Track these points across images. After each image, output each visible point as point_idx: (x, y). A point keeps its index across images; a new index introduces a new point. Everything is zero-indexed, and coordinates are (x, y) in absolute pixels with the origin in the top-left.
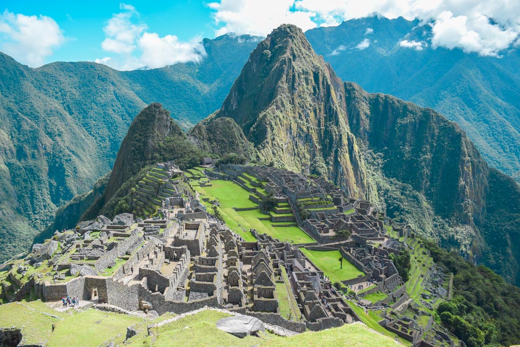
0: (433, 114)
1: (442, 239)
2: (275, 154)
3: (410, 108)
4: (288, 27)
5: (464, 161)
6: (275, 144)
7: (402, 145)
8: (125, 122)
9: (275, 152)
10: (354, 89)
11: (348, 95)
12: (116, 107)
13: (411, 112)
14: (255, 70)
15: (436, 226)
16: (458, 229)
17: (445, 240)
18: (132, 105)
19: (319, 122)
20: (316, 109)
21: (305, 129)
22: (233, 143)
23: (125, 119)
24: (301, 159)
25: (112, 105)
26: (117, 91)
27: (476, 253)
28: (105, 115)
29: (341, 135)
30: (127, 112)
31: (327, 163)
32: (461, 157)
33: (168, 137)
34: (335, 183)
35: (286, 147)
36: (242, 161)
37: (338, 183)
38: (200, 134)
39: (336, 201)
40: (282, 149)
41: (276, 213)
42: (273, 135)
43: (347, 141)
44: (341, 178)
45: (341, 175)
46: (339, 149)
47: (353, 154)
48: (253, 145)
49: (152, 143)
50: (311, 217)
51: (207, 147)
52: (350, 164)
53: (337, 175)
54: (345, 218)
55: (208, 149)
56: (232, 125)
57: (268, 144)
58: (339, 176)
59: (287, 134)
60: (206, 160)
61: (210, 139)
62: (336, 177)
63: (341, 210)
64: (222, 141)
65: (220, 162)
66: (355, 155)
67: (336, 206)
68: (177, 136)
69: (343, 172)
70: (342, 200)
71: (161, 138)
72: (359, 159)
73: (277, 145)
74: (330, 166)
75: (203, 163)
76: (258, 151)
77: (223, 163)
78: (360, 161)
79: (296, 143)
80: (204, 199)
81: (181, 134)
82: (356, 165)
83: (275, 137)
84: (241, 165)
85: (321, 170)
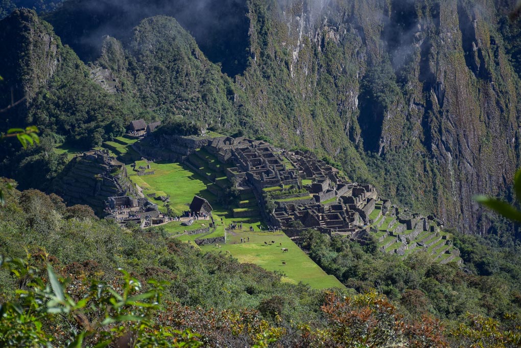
6: (268, 57)
9: (270, 72)
22: (177, 72)
24: (335, 77)
31: (402, 81)
33: (56, 78)
34: (426, 124)
35: (295, 54)
36: (195, 131)
37: (434, 126)
38: (112, 60)
39: (316, 188)
40: (287, 64)
41: (238, 207)
42: (263, 34)
43: (455, 16)
44: (441, 113)
45: (441, 104)
46: (432, 41)
47: (475, 48)
48: (220, 69)
49: (30, 94)
50: (279, 209)
51: (128, 84)
52: (465, 76)
53: (429, 106)
54: (320, 209)
55: (131, 90)
56: (173, 33)
57: (253, 58)
58: (436, 107)
59: (297, 24)
60: (137, 124)
61: (131, 68)
62: (426, 112)
63: (317, 199)
64: (156, 68)
65: (161, 131)
66: (479, 50)
67: (311, 195)
68: (71, 72)
69: (443, 96)
70: (325, 187)
71: (44, 82)
72: (492, 58)
73: (273, 56)
74: (410, 86)
75: (130, 128)
76: (230, 80)
77: (166, 133)
78: (497, 64)
79: (323, 40)
80: (150, 195)
81: (77, 67)
82: (483, 74)
83: (270, 39)
84: (195, 138)
85: (387, 98)
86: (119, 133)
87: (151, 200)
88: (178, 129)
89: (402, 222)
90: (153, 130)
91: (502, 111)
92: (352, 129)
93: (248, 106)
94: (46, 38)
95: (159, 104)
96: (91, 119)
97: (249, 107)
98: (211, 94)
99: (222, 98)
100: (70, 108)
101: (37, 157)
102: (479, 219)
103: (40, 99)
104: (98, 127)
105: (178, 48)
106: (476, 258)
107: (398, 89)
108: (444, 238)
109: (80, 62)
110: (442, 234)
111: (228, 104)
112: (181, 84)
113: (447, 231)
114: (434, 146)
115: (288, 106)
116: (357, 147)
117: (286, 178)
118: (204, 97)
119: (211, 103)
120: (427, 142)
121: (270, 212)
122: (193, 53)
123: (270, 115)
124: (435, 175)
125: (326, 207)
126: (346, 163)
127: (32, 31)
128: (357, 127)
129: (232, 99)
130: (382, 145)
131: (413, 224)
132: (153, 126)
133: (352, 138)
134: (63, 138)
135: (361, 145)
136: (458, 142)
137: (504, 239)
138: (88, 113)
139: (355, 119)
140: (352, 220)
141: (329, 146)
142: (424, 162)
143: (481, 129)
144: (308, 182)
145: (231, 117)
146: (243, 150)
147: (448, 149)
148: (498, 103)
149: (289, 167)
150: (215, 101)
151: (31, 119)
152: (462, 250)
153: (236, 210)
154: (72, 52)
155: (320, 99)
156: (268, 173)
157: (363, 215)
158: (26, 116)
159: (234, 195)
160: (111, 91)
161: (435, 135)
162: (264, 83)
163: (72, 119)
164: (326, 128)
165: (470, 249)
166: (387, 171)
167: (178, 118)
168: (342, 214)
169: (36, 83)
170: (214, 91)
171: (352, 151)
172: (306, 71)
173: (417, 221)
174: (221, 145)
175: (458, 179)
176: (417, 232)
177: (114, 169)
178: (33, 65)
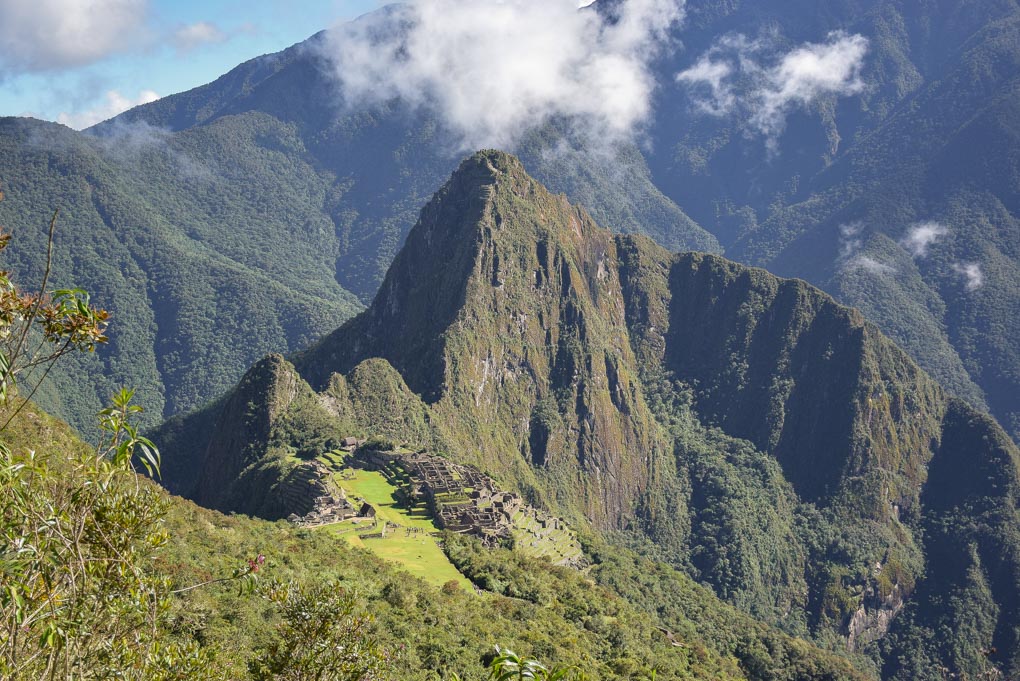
0: (805, 293)
1: (812, 550)
2: (458, 406)
3: (755, 281)
4: (490, 157)
5: (867, 389)
6: (459, 390)
7: (735, 360)
8: (132, 281)
9: (459, 402)
10: (635, 250)
11: (623, 263)
12: (103, 242)
13: (758, 290)
14: (429, 243)
15: (799, 522)
16: (852, 529)
17: (818, 551)
18: (146, 236)
19: (548, 335)
20: (541, 312)
21: (519, 352)
22: (386, 400)
23: (131, 274)
24: (511, 407)
25: (95, 239)
26: (105, 201)
27: (899, 579)
28: (79, 266)
29: (589, 357)
30: (134, 255)
31: (563, 411)
32: (860, 380)
33: (294, 404)
34: (580, 445)
35: (481, 389)
36: (391, 447)
37: (586, 446)
38: (337, 390)
39: (475, 495)
40: (473, 395)
41: (415, 507)
42: (455, 373)
43: (603, 365)
44: (591, 436)
45: (592, 430)
46: (585, 383)
47: (618, 389)
48: (419, 398)
49: (273, 415)
50: (446, 509)
51: (348, 409)
52: (610, 409)
53: (583, 431)
54: (476, 511)
55: (350, 413)
56: (385, 371)
57: (447, 390)
58: (588, 432)
59: (483, 366)
60: (349, 440)
61: (351, 397)
62: (581, 435)
63: (475, 503)
64: (371, 397)
65: (366, 447)
66: (621, 390)
67: (471, 500)
68: (305, 400)
69: (594, 424)
70: (482, 493)
71: (284, 406)
72: (631, 397)
73: (463, 390)
74: (568, 415)
75: (344, 444)
76: (427, 407)
77: (369, 448)
78: (634, 401)
79: (503, 378)
80: (350, 497)
81: (310, 396)
82: (624, 409)
83: (460, 377)
84: (390, 452)
85: (550, 424)
86: (336, 447)
87: (349, 501)
88: (377, 446)
89: (539, 522)
90: (361, 445)
91: (637, 436)
92: (524, 447)
93: (440, 428)
94: (288, 375)
95: (370, 425)
96: (316, 435)
97: (442, 428)
98: (412, 418)
99: (419, 421)
100: (302, 427)
101: (273, 464)
102: (619, 519)
103: (280, 419)
104: (321, 441)
105: (388, 383)
106: (593, 550)
107: (559, 417)
108: (570, 534)
109: (312, 392)
110: (569, 531)
111: (425, 426)
112: (388, 410)
113: (573, 529)
114: (586, 461)
115: (472, 429)
116: (527, 461)
117: (453, 486)
118: (406, 420)
119: (411, 424)
120: (581, 457)
121: (439, 512)
122: (399, 387)
123: (458, 434)
124: (586, 483)
125: (481, 510)
126: (517, 472)
127: (278, 370)
128: (528, 444)
129: (428, 421)
130: (546, 460)
131: (547, 525)
132: (361, 443)
133: (524, 454)
134: (295, 449)
135: (531, 459)
136: (604, 460)
137: (637, 534)
138: (314, 431)
139: (526, 439)
140: (499, 520)
141: (504, 459)
142: (579, 474)
143: (622, 450)
144: (470, 490)
145: (427, 435)
146: (424, 463)
147: (597, 465)
148: (635, 431)
149: (456, 477)
150: (414, 423)
151: (272, 435)
152: (582, 544)
153: (413, 510)
154: (307, 384)
155: (499, 422)
156: (439, 482)
157: (508, 516)
158: (269, 431)
159: (413, 499)
160: (336, 414)
161: (587, 452)
162: (454, 410)
163: (302, 435)
164: (502, 445)
165: (589, 543)
166: (549, 479)
167: (380, 437)
168: (492, 515)
169: (278, 408)
170: (414, 416)
171: (523, 463)
172: (489, 401)
173: (550, 522)
174: (409, 460)
175: (604, 487)
176: (550, 530)
177: (323, 476)
178: (277, 393)
